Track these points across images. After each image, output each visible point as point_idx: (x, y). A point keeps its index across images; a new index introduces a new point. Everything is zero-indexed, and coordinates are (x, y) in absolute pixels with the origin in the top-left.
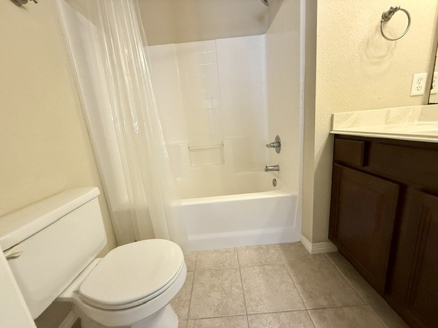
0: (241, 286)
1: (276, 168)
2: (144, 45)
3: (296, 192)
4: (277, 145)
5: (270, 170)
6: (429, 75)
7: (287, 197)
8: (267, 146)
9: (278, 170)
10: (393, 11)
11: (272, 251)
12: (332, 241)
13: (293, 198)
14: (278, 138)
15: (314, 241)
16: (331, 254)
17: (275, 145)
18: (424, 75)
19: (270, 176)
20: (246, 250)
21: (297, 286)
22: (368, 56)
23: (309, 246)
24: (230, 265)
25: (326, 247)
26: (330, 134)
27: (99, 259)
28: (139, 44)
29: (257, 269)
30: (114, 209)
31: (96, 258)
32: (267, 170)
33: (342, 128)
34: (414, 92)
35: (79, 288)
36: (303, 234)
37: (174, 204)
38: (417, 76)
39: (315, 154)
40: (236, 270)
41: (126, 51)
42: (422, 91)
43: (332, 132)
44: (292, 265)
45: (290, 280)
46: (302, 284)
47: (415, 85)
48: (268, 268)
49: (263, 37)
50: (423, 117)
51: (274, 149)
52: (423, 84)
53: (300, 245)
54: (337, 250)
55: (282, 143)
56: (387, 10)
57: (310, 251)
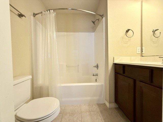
0: (81, 120)
1: (97, 75)
2: (56, 32)
3: (103, 83)
4: (97, 67)
5: (95, 75)
6: (141, 48)
7: (100, 85)
8: (94, 67)
9: (97, 76)
10: (129, 30)
11: (94, 106)
12: (116, 103)
13: (102, 85)
14: (97, 64)
15: (110, 103)
16: (116, 108)
17: (97, 66)
18: (140, 48)
19: (95, 78)
20: (84, 105)
21: (103, 120)
22: (123, 41)
23: (108, 104)
24: (77, 111)
25: (114, 105)
26: (113, 63)
27: (26, 104)
28: (55, 31)
29: (88, 113)
30: (35, 86)
31: (24, 103)
32: (93, 75)
33: (117, 61)
34: (138, 53)
35: (16, 114)
36: (106, 100)
37: (59, 85)
38: (138, 48)
39: (109, 70)
40: (80, 113)
41: (50, 33)
42: (140, 52)
43: (114, 63)
44: (101, 112)
45: (100, 118)
46: (104, 119)
47: (138, 51)
48: (92, 113)
49: (93, 33)
50: (141, 60)
51: (96, 68)
52: (140, 50)
53: (104, 104)
54: (118, 107)
55: (99, 66)
56: (127, 30)
57: (108, 107)
